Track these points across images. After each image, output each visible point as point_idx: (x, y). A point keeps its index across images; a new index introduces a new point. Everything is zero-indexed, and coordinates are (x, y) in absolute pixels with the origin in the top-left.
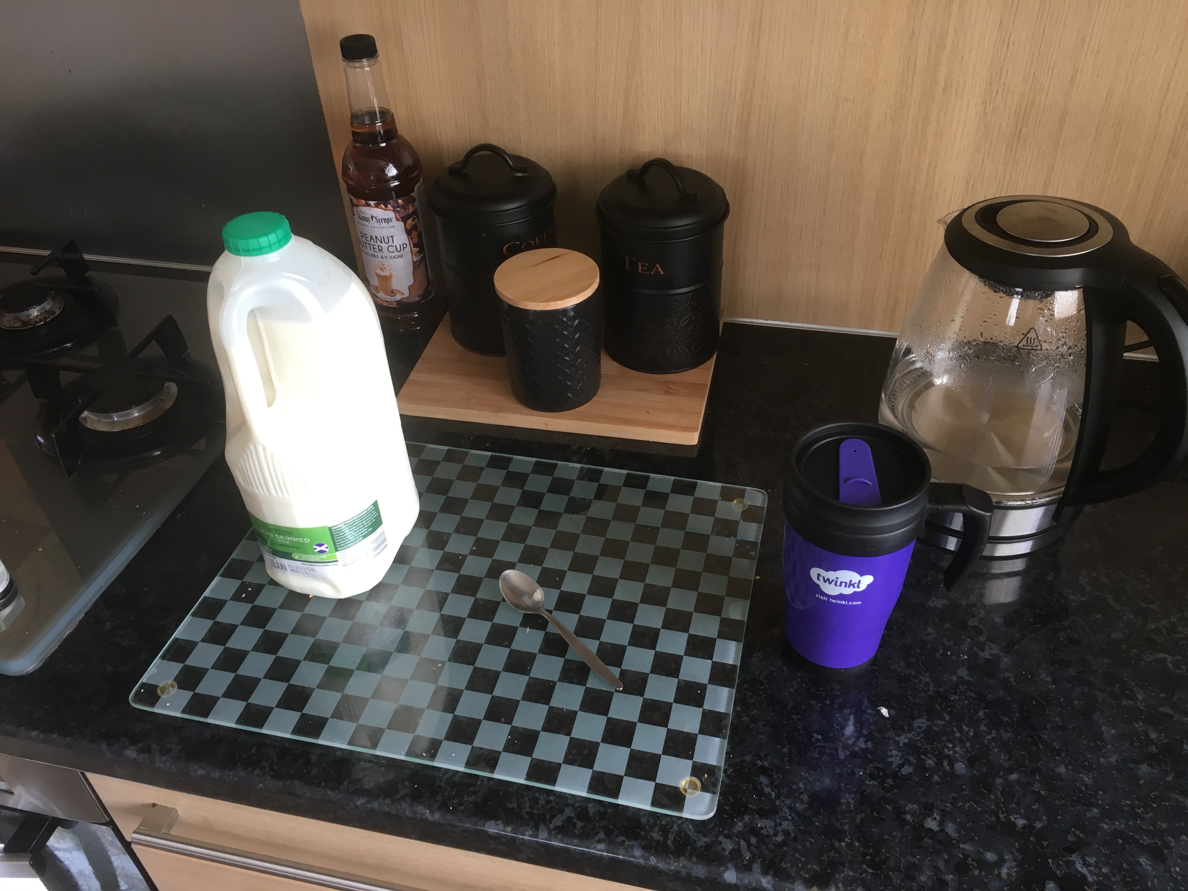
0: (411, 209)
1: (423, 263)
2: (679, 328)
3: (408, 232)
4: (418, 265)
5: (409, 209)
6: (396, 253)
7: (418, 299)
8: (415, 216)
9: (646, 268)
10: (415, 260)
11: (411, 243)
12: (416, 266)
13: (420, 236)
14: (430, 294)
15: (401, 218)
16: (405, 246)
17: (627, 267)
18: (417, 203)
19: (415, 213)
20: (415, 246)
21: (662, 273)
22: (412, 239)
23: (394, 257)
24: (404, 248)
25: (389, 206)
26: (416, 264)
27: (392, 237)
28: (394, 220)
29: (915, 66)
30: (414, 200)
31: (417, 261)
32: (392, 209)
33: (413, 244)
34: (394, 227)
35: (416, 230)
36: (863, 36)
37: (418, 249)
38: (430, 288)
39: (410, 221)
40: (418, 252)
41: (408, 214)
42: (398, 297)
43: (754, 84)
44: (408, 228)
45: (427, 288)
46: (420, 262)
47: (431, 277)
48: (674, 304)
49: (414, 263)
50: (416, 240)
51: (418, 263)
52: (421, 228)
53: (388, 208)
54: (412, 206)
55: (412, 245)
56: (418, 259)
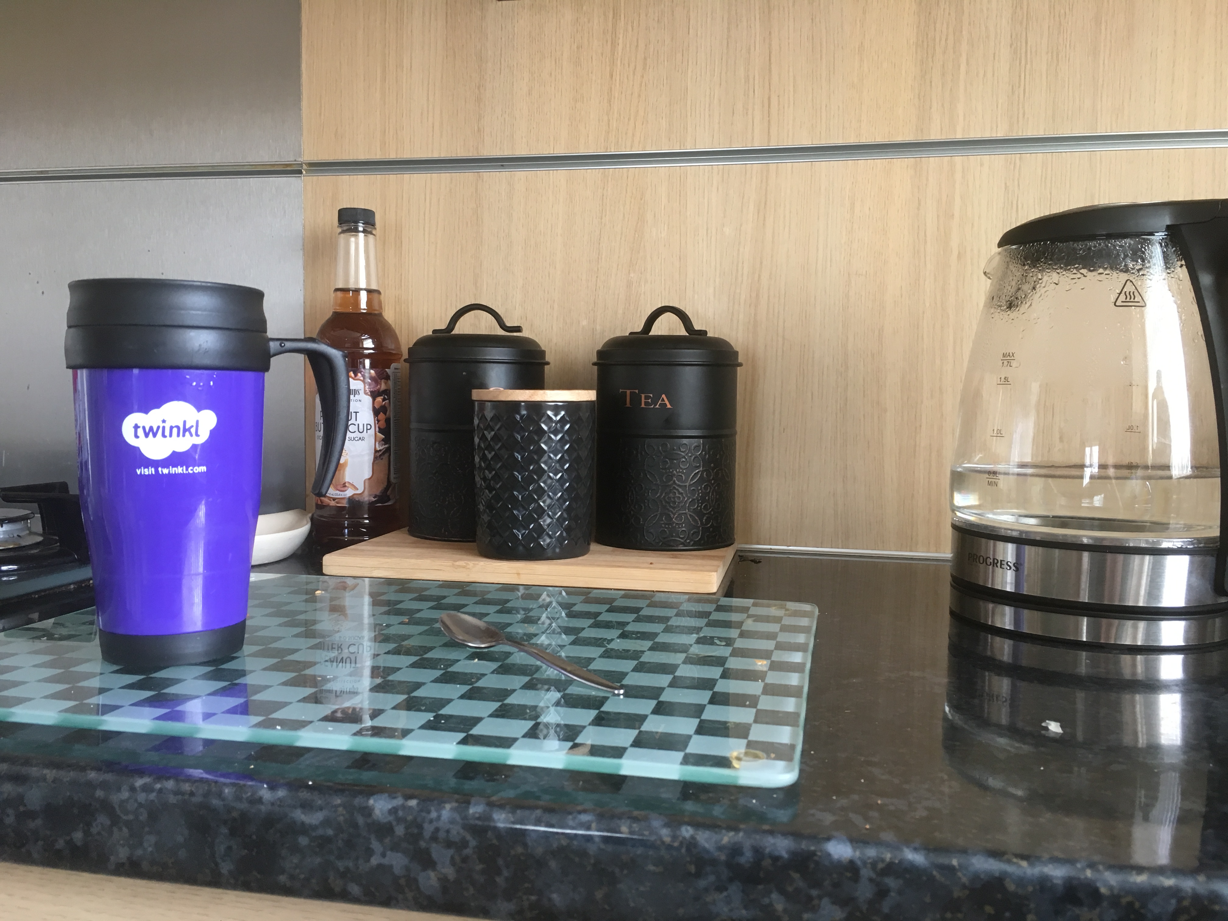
0: (383, 387)
1: (387, 455)
2: (687, 484)
3: (376, 412)
4: (380, 456)
5: (381, 384)
6: (357, 434)
7: (374, 499)
8: (386, 396)
9: (650, 401)
10: (378, 449)
11: (377, 426)
12: (378, 456)
13: (388, 421)
14: (389, 500)
15: (371, 392)
16: (369, 427)
17: (628, 405)
18: (390, 383)
19: (386, 392)
20: (381, 431)
21: (669, 406)
22: (378, 421)
23: (354, 439)
24: (367, 429)
25: (359, 375)
26: (378, 454)
27: (356, 413)
28: (362, 392)
29: (925, 236)
30: (387, 378)
31: (380, 450)
32: (362, 378)
33: (379, 428)
34: (360, 401)
35: (385, 413)
36: (870, 209)
37: (384, 437)
38: (389, 493)
39: (379, 399)
40: (383, 440)
41: (378, 390)
42: (349, 493)
43: (761, 263)
44: (377, 407)
45: (386, 489)
46: (384, 453)
47: (392, 480)
48: (682, 450)
49: (376, 451)
50: (383, 424)
51: (380, 453)
52: (391, 413)
53: (357, 378)
54: (386, 383)
55: (377, 429)
56: (381, 448)
